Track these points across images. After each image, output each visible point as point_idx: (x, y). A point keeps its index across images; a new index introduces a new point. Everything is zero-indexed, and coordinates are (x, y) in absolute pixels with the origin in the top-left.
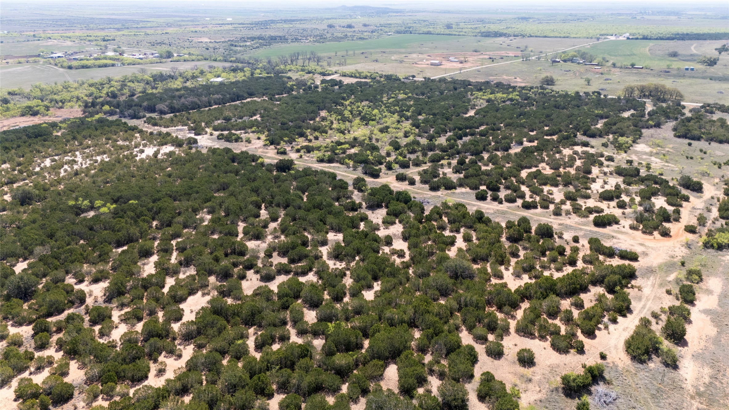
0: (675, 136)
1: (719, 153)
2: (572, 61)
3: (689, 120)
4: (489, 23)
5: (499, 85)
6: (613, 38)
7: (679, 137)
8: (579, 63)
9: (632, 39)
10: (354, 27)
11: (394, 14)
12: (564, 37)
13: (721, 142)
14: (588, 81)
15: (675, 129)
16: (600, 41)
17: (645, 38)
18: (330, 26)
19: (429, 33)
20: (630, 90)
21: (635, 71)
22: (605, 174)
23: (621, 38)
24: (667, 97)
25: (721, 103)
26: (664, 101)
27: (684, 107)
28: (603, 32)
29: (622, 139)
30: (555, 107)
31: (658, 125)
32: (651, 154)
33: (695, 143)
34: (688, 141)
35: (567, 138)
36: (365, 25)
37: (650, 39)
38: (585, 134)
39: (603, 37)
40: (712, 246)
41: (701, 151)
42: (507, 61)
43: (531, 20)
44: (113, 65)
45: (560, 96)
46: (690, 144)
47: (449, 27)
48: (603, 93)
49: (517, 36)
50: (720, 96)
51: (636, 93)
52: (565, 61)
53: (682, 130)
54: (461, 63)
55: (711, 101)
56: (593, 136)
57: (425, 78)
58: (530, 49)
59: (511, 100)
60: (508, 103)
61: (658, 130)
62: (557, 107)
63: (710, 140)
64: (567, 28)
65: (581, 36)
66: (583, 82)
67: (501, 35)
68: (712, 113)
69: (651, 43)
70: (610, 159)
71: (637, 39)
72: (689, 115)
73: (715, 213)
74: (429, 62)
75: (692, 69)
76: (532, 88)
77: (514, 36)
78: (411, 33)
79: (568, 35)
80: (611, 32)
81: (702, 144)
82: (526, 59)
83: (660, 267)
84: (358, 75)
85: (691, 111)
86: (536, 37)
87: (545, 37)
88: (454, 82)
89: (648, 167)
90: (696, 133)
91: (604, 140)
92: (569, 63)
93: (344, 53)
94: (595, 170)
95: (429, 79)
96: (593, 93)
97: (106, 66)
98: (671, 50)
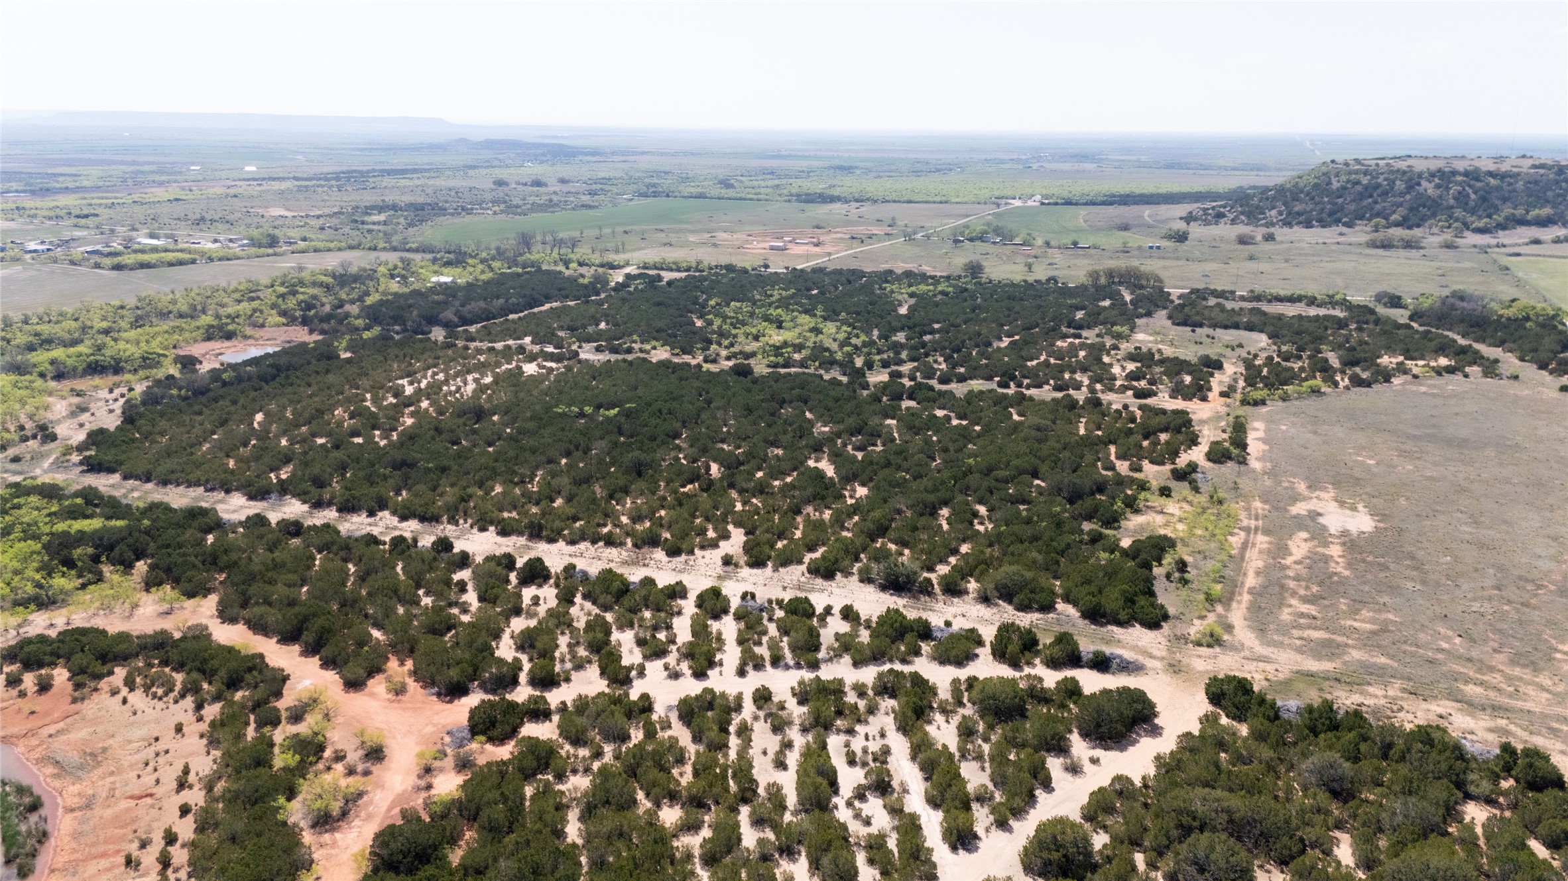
0: (1174, 324)
1: (1227, 338)
2: (981, 238)
3: (1182, 306)
4: (787, 176)
5: (908, 274)
6: (1017, 203)
7: (1178, 324)
8: (994, 243)
9: (1049, 204)
10: (546, 185)
11: (589, 158)
12: (941, 202)
13: (1226, 327)
14: (1030, 267)
15: (1170, 318)
16: (1002, 209)
17: (1068, 203)
18: (500, 183)
19: (701, 196)
20: (1095, 275)
21: (1081, 252)
22: (1118, 360)
23: (1030, 203)
24: (1144, 282)
25: (1212, 287)
26: (1142, 287)
27: (1169, 294)
28: (997, 193)
29: (1117, 328)
30: (1009, 298)
31: (1149, 314)
32: (1156, 342)
33: (1198, 330)
34: (1189, 329)
35: (1054, 329)
36: (563, 181)
37: (1076, 204)
38: (1069, 327)
39: (1003, 201)
40: (1249, 404)
41: (1208, 336)
42: (879, 241)
43: (858, 172)
44: (193, 262)
45: (1006, 285)
46: (1193, 331)
47: (725, 183)
48: (1060, 281)
49: (862, 201)
50: (1207, 280)
51: (1103, 281)
52: (971, 240)
53: (1181, 317)
54: (817, 245)
55: (1201, 286)
56: (1081, 327)
57: (787, 268)
58: (902, 223)
59: (943, 293)
60: (939, 297)
61: (1151, 320)
62: (1011, 298)
63: (1214, 326)
64: (931, 185)
65: (965, 199)
66: (1021, 268)
67: (833, 199)
68: (1205, 299)
69: (1083, 212)
70: (1116, 347)
71: (1056, 204)
72: (1177, 302)
73: (1241, 383)
74: (767, 245)
75: (1158, 248)
76: (960, 277)
77: (857, 201)
78: (668, 196)
79: (944, 199)
80: (1009, 193)
81: (1206, 331)
82: (909, 237)
83: (1209, 419)
84: (674, 267)
85: (1179, 297)
86: (894, 201)
87: (910, 202)
88: (839, 272)
89: (1159, 351)
90: (1197, 318)
91: (1097, 331)
92: (978, 243)
93: (596, 232)
94: (1106, 359)
95: (795, 269)
96: (1049, 280)
97: (181, 263)
98: (1118, 221)
